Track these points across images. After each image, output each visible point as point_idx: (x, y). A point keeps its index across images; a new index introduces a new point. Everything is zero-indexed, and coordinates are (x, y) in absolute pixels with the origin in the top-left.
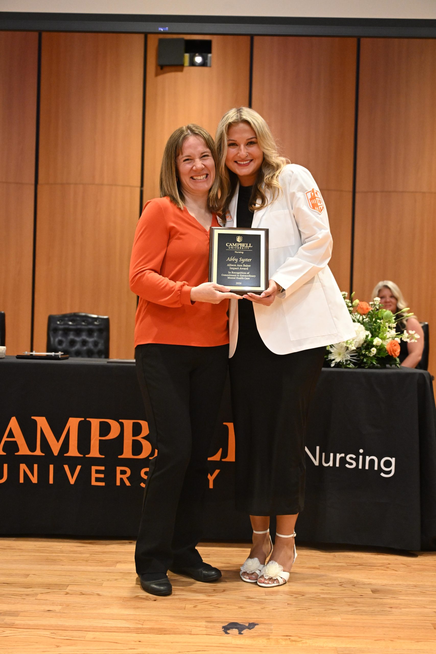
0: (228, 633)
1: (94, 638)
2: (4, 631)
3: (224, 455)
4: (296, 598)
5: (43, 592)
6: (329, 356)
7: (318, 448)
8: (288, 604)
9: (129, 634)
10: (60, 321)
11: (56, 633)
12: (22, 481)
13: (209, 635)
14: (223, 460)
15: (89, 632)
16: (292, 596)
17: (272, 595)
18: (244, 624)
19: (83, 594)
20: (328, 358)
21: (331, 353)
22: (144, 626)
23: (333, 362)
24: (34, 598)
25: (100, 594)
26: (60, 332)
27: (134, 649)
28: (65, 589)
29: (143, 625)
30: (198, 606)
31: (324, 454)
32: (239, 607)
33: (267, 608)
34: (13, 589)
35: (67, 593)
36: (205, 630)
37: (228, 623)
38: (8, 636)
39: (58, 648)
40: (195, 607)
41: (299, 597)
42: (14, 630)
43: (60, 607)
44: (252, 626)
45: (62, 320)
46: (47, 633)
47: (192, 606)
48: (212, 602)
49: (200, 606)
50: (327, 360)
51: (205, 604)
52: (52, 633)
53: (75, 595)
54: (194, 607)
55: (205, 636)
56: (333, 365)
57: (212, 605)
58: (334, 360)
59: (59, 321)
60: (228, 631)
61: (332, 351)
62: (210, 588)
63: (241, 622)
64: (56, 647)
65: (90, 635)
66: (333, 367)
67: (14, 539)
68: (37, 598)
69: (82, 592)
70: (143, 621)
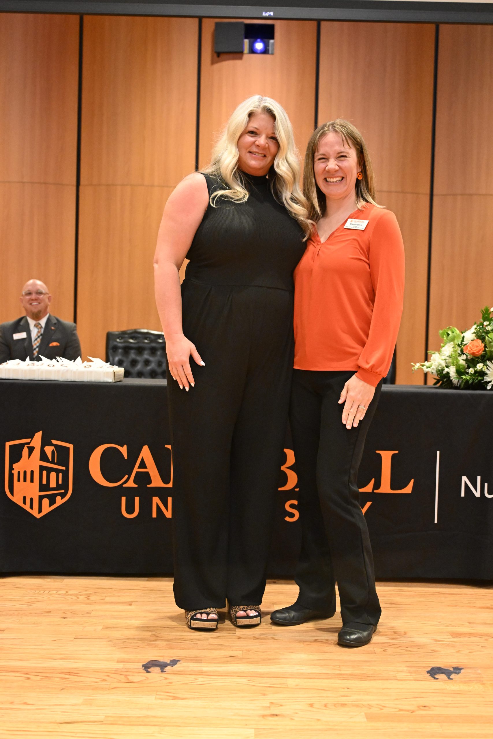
0: (437, 679)
1: (297, 685)
2: (197, 679)
3: (377, 485)
4: (486, 640)
5: (212, 636)
6: (485, 378)
7: (479, 478)
8: (482, 647)
9: (332, 681)
10: (120, 338)
11: (254, 680)
12: (154, 515)
13: (417, 680)
14: (375, 491)
15: (288, 679)
16: (480, 638)
17: (460, 638)
18: (448, 669)
19: (257, 639)
20: (483, 380)
21: (486, 374)
22: (343, 672)
23: (490, 384)
24: (208, 643)
25: (275, 638)
26: (120, 351)
27: (347, 696)
28: (234, 633)
29: (340, 670)
30: (387, 649)
31: (486, 485)
32: (431, 651)
33: (461, 651)
34: (178, 634)
35: (239, 638)
36: (411, 676)
37: (431, 668)
38: (204, 684)
39: (265, 696)
40: (385, 650)
41: (489, 639)
42: (206, 678)
43: (241, 652)
44: (457, 670)
45: (122, 338)
46: (244, 680)
47: (380, 650)
48: (400, 645)
49: (390, 650)
50: (482, 382)
51: (394, 648)
52: (249, 680)
53: (249, 639)
54: (383, 650)
55: (414, 681)
56: (489, 387)
57: (402, 649)
58: (490, 382)
59: (118, 338)
60: (436, 676)
61: (488, 372)
62: (388, 630)
63: (444, 667)
64: (262, 695)
65: (291, 682)
66: (490, 390)
67: (146, 579)
68: (210, 643)
69: (254, 636)
70: (338, 666)
